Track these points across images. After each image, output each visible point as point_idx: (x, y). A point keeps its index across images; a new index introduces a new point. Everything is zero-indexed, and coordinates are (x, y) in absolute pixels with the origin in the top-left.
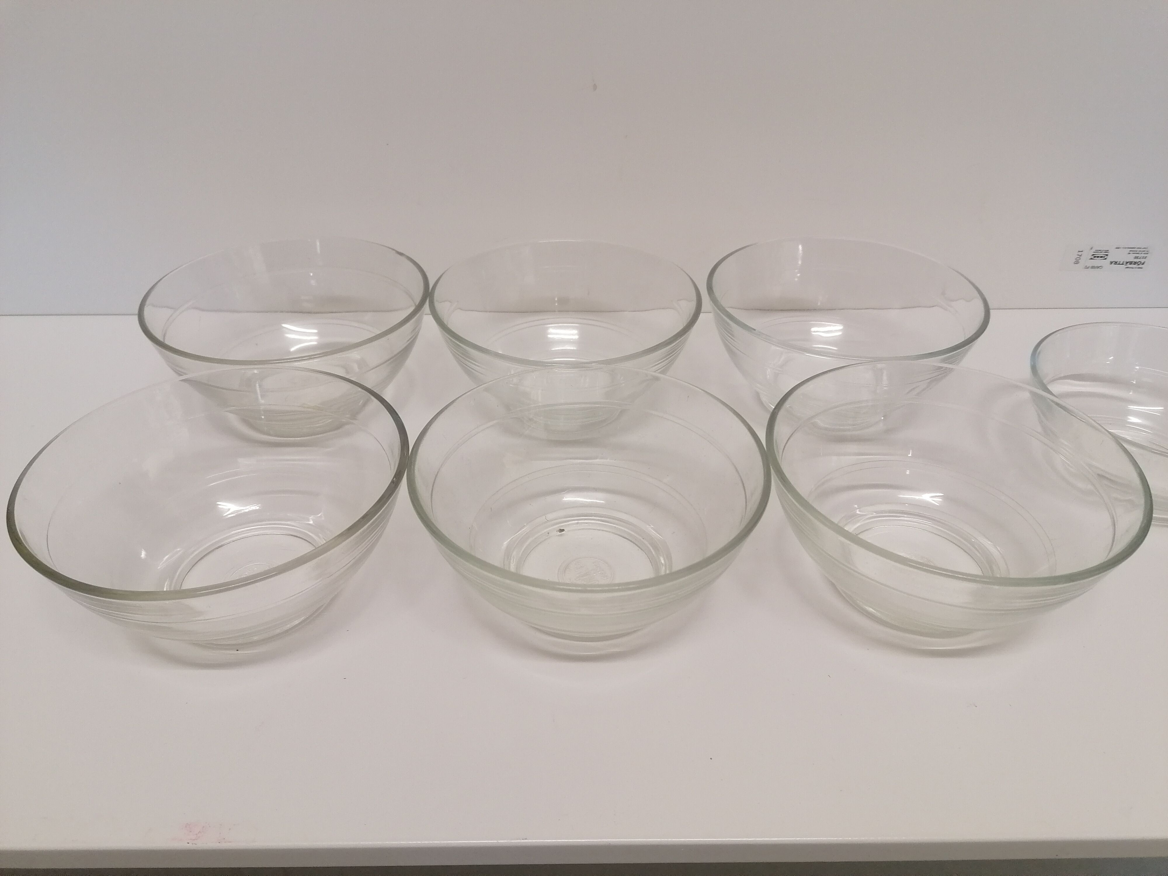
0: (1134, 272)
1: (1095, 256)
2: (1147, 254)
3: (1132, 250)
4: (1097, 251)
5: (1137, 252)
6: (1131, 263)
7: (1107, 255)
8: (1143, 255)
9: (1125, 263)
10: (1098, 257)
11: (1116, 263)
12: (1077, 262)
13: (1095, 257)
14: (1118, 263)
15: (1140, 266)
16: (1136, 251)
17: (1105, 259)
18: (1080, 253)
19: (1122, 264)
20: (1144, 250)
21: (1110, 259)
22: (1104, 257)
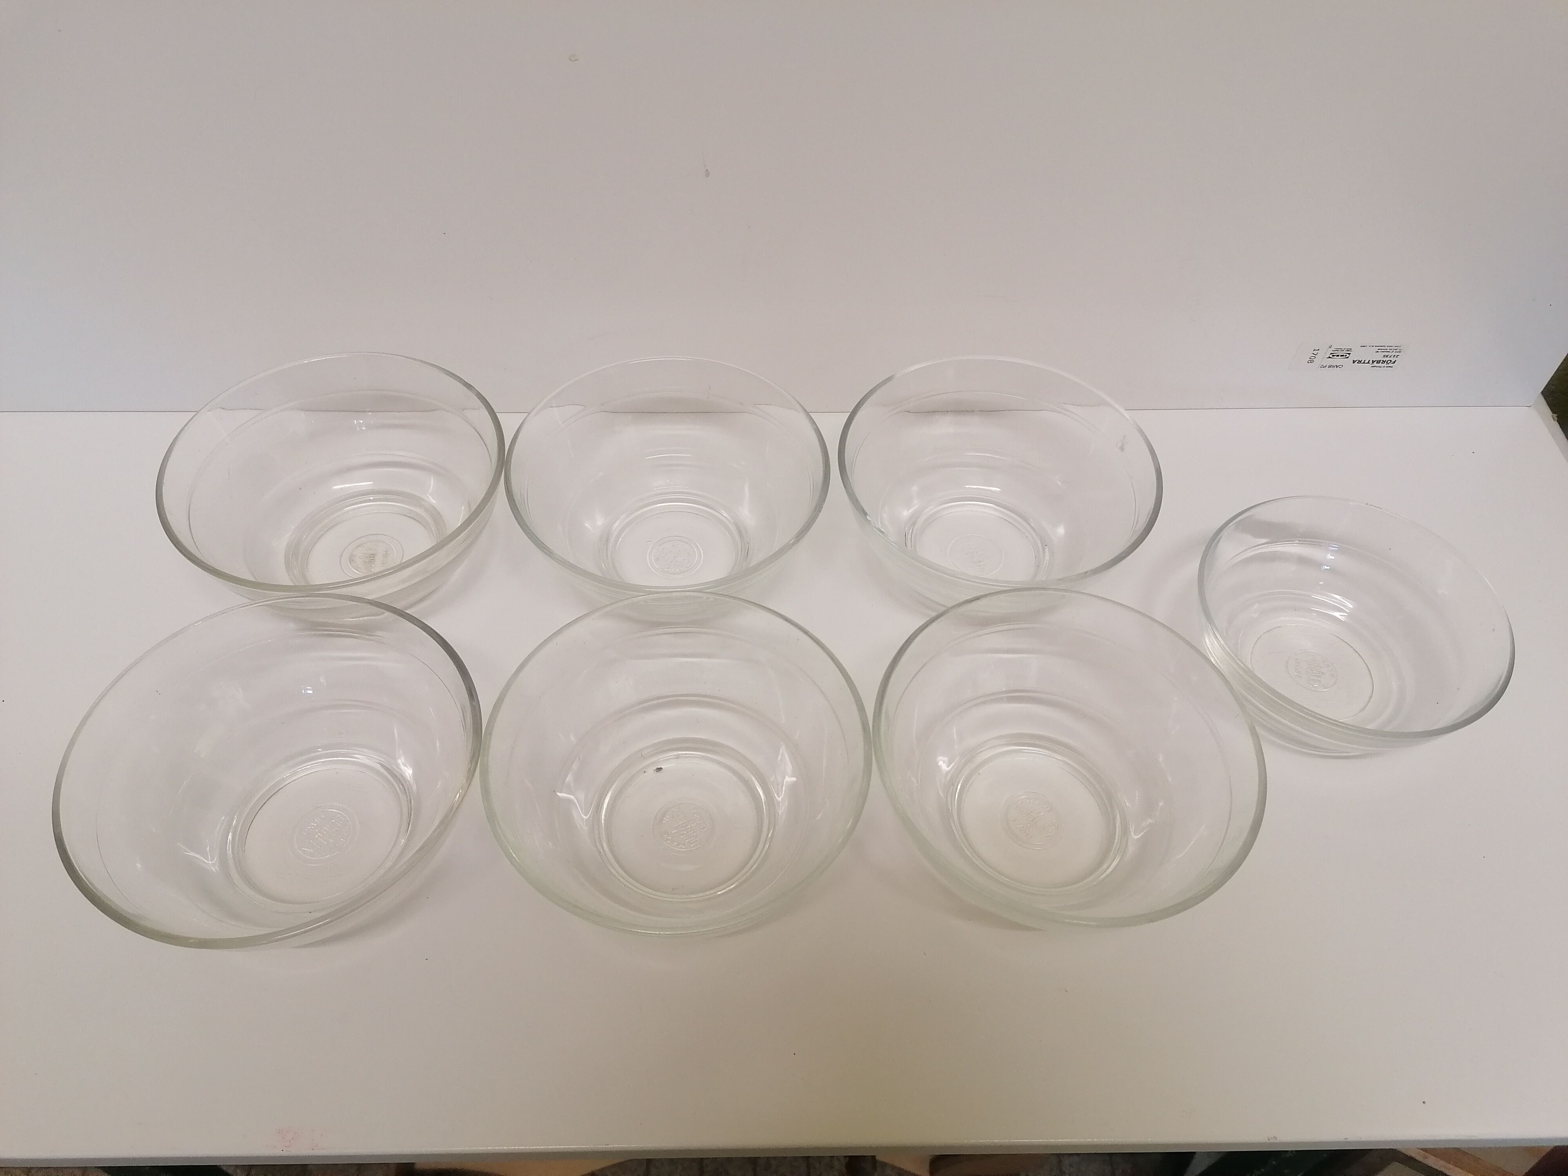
0: (1383, 372)
1: (1334, 354)
2: (1400, 352)
3: (1380, 348)
4: (1337, 350)
5: (1387, 351)
6: (1378, 362)
7: (1349, 354)
8: (1394, 354)
9: (1371, 362)
10: (1338, 356)
11: (1360, 362)
12: (1311, 361)
13: (1333, 356)
14: (1362, 362)
15: (1390, 365)
16: (1387, 349)
17: (1347, 358)
18: (1315, 352)
19: (1368, 363)
20: (1396, 348)
21: (1353, 357)
22: (1346, 355)
